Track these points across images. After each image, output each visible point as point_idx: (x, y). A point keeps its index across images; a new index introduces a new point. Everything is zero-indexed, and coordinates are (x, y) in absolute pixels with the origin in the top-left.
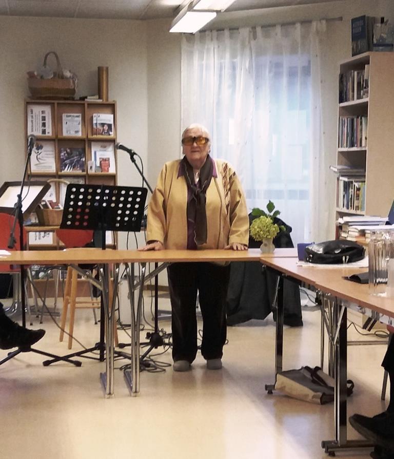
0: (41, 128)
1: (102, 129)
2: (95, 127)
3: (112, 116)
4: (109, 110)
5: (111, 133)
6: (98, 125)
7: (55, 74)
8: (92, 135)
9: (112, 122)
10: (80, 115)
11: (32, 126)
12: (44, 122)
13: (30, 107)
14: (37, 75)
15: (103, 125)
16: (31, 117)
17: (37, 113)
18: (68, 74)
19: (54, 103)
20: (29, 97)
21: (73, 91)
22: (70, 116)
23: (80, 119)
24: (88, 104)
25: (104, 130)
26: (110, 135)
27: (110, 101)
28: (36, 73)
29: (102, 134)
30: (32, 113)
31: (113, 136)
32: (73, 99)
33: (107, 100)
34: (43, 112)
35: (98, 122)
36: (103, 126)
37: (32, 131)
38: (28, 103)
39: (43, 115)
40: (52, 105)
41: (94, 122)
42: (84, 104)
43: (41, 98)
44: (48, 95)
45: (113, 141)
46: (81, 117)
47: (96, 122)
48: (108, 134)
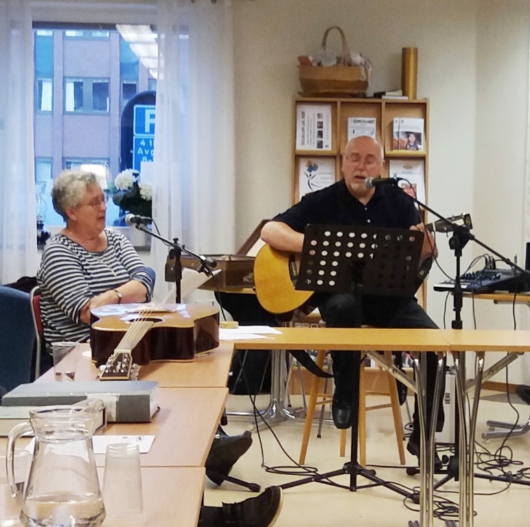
0: (316, 139)
1: (406, 140)
2: (395, 137)
3: (422, 121)
4: (418, 111)
6: (400, 134)
7: (339, 59)
8: (392, 150)
9: (421, 131)
10: (375, 119)
11: (303, 137)
12: (320, 129)
13: (301, 108)
14: (313, 61)
15: (408, 134)
16: (301, 123)
17: (311, 117)
18: (357, 59)
19: (336, 103)
20: (300, 94)
21: (365, 85)
22: (359, 121)
23: (374, 125)
24: (386, 103)
25: (409, 142)
26: (417, 149)
27: (420, 99)
28: (311, 58)
29: (406, 149)
30: (303, 117)
31: (422, 150)
32: (364, 96)
33: (415, 97)
34: (319, 116)
35: (401, 130)
36: (408, 136)
37: (303, 143)
38: (298, 102)
39: (320, 120)
40: (334, 104)
41: (395, 130)
42: (381, 104)
43: (317, 95)
44: (327, 91)
45: (423, 159)
46: (375, 122)
47: (397, 131)
48: (415, 148)
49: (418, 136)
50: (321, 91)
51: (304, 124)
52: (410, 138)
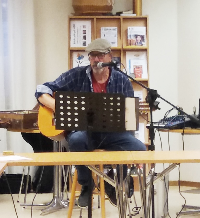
0: (82, 41)
2: (129, 38)
3: (145, 28)
4: (142, 23)
5: (143, 43)
6: (132, 36)
8: (127, 46)
9: (144, 34)
10: (116, 28)
11: (75, 39)
12: (85, 35)
13: (73, 23)
15: (136, 36)
16: (73, 31)
17: (79, 28)
19: (93, 19)
20: (72, 14)
21: (110, 8)
22: (108, 29)
23: (116, 32)
24: (123, 19)
25: (137, 41)
27: (143, 15)
29: (136, 45)
30: (74, 28)
32: (111, 14)
33: (141, 14)
34: (84, 27)
35: (132, 34)
36: (137, 37)
37: (74, 43)
38: (71, 19)
39: (84, 29)
40: (92, 19)
41: (129, 34)
42: (120, 19)
43: (83, 14)
44: (88, 12)
45: (146, 50)
46: (117, 30)
47: (130, 34)
48: (141, 44)
49: (142, 37)
50: (85, 12)
51: (75, 32)
52: (138, 39)
